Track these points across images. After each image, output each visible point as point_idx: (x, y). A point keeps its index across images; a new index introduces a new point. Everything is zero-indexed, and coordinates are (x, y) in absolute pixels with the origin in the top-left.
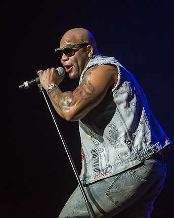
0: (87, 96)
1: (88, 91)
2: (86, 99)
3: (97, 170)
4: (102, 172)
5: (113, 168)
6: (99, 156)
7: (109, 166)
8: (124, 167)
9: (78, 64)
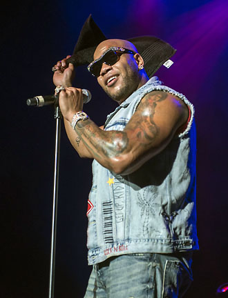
0: (146, 141)
1: (148, 132)
2: (146, 145)
3: (110, 240)
4: (115, 246)
5: (133, 243)
6: (113, 214)
7: (128, 239)
8: (148, 247)
9: (127, 73)
